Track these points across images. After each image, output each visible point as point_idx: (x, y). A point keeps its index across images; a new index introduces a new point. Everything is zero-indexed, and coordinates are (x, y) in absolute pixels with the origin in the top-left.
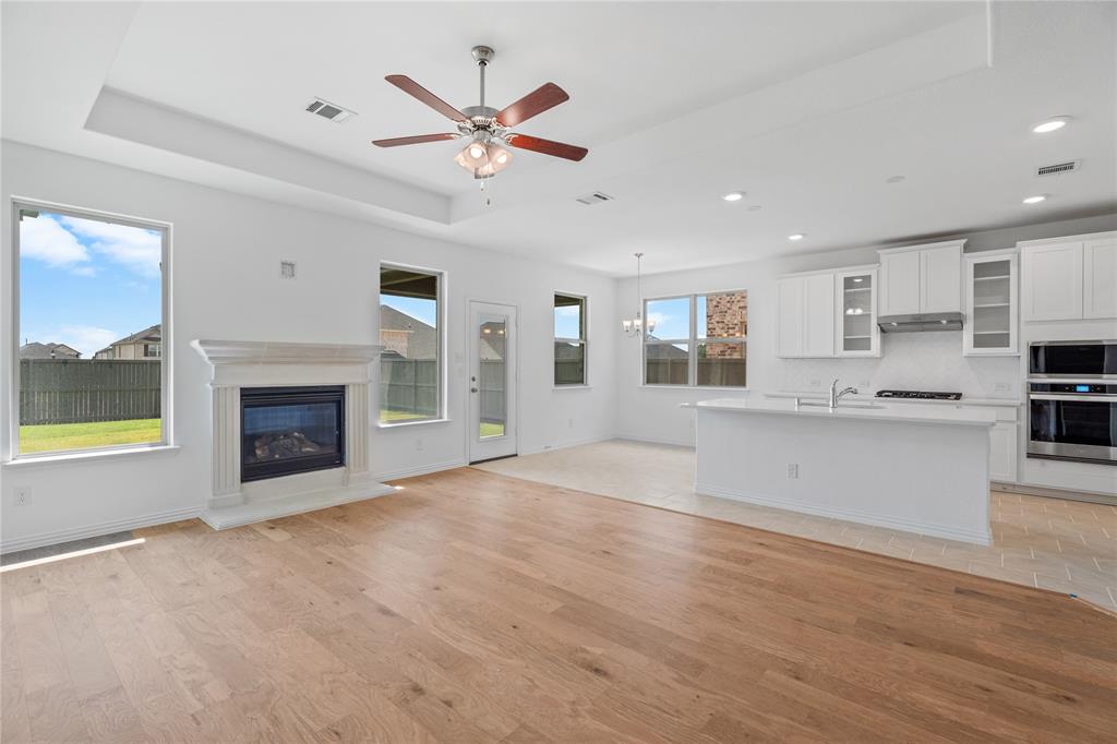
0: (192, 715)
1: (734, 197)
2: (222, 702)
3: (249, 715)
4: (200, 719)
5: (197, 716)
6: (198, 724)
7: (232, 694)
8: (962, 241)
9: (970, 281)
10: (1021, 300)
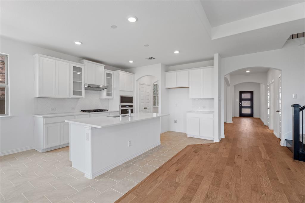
8: (105, 65)
9: (106, 77)
10: (114, 85)
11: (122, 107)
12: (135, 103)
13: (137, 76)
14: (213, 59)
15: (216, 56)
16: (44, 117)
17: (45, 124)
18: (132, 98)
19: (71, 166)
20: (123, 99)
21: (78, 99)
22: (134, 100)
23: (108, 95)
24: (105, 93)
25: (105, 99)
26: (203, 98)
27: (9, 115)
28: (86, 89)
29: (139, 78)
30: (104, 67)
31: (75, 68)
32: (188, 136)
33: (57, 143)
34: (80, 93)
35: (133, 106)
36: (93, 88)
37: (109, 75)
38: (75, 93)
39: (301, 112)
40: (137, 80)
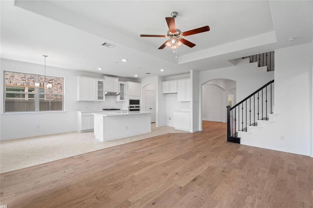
0: (260, 199)
1: (124, 60)
2: (252, 196)
3: (250, 190)
4: (259, 197)
5: (259, 199)
6: (261, 197)
7: (248, 196)
8: (118, 78)
9: (119, 86)
10: (126, 91)
11: (131, 107)
12: (141, 105)
13: (143, 85)
14: (189, 73)
15: (191, 71)
16: (81, 112)
17: (82, 116)
18: (139, 101)
19: (95, 137)
20: (132, 102)
21: (101, 101)
22: (141, 102)
23: (121, 98)
24: (119, 97)
25: (120, 102)
26: (186, 101)
27: (64, 111)
28: (106, 95)
29: (145, 85)
30: (119, 79)
31: (99, 82)
32: (175, 129)
33: (89, 128)
34: (102, 98)
35: (140, 107)
36: (110, 94)
37: (121, 85)
38: (99, 98)
39: (231, 111)
40: (143, 88)
